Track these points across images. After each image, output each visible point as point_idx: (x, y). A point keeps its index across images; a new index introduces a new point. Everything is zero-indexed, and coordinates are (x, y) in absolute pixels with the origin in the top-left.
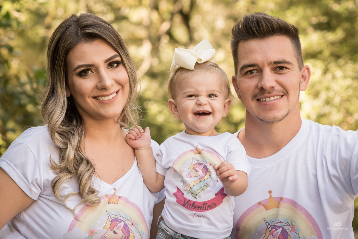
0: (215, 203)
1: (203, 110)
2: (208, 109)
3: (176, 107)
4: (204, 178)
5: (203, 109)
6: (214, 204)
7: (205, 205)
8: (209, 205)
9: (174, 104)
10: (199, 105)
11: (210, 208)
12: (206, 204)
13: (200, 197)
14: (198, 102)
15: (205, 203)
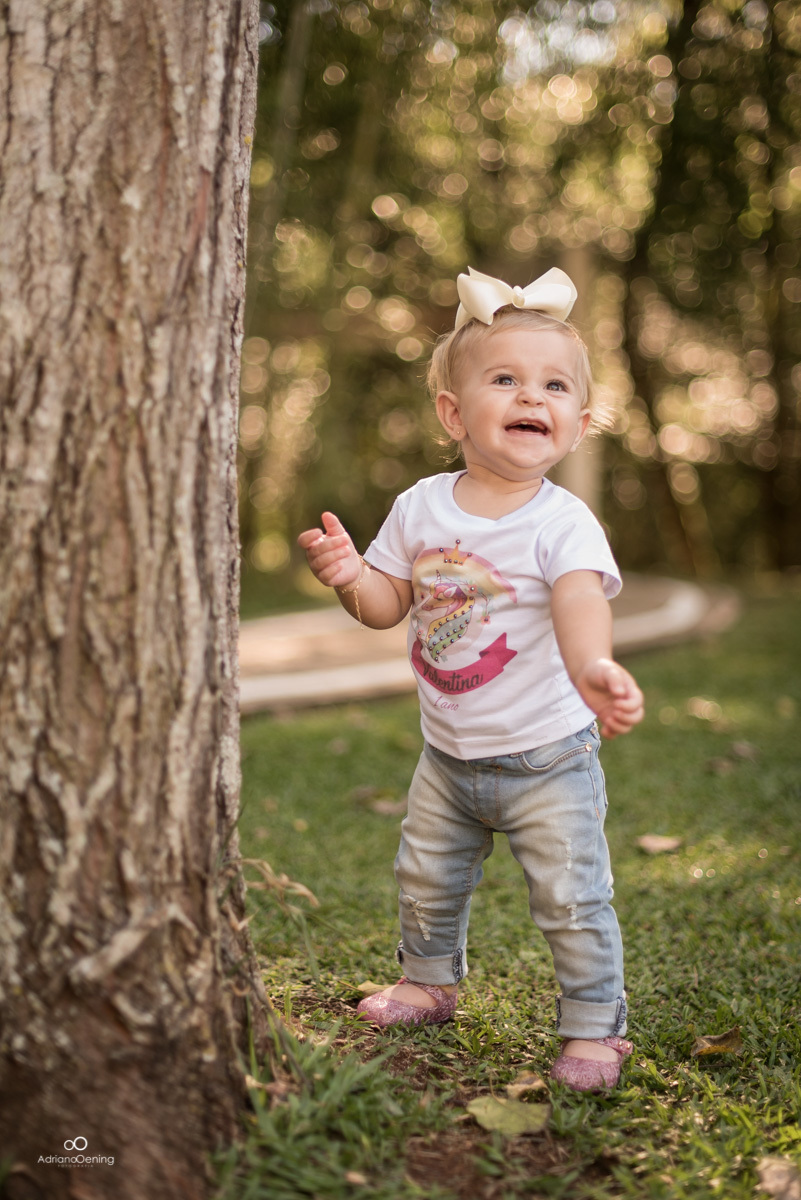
0: (480, 675)
1: (532, 417)
2: (542, 415)
3: (456, 411)
4: (456, 612)
5: (533, 414)
6: (477, 676)
7: (456, 680)
8: (465, 679)
9: (452, 404)
10: (523, 404)
11: (468, 687)
12: (459, 677)
13: (445, 659)
14: (523, 398)
15: (455, 675)
